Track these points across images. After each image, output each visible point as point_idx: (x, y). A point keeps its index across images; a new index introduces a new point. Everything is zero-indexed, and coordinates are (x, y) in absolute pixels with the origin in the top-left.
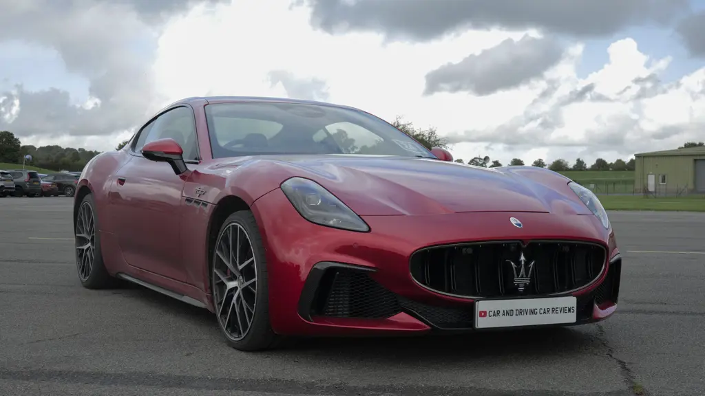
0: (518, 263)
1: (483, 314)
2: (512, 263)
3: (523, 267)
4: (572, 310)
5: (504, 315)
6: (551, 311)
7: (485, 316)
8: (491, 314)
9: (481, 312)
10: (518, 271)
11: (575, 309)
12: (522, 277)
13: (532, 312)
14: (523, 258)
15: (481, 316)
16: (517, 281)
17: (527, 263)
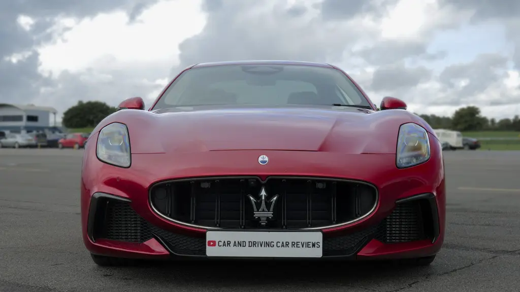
0: (258, 197)
1: (213, 243)
2: (252, 198)
3: (263, 202)
4: (316, 245)
5: (235, 245)
6: (290, 245)
7: (214, 245)
8: (221, 244)
9: (209, 242)
10: (258, 205)
11: (321, 244)
12: (263, 211)
13: (268, 244)
14: (263, 193)
15: (209, 245)
16: (257, 214)
17: (268, 197)
